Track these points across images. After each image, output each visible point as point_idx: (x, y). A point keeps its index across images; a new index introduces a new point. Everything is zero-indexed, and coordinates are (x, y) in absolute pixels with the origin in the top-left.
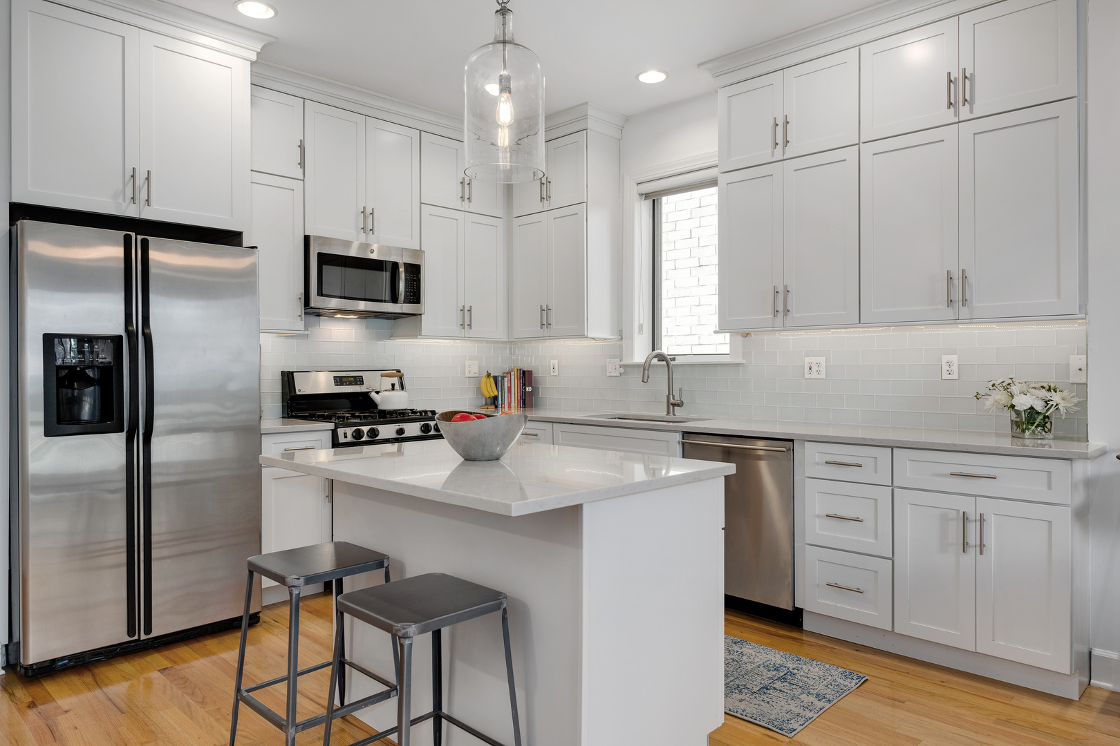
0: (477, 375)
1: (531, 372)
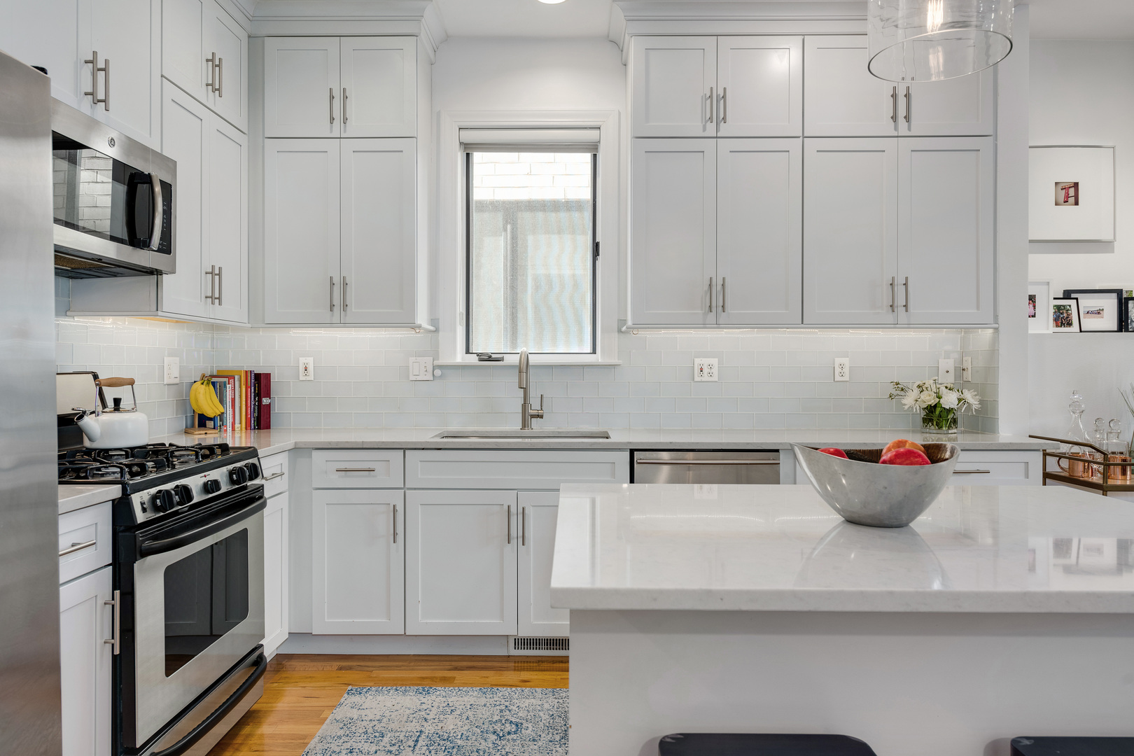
0: (177, 381)
1: (268, 376)
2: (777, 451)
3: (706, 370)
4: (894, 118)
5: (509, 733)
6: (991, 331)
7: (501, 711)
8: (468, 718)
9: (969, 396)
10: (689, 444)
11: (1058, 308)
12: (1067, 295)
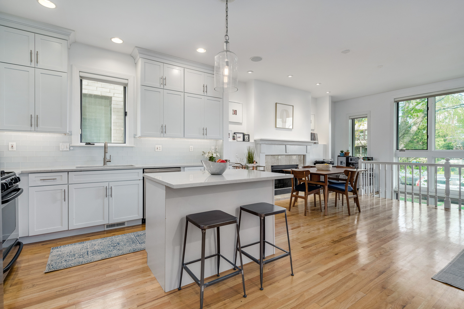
2: (180, 167)
3: (158, 148)
4: (204, 91)
5: (116, 245)
6: (222, 140)
7: (111, 242)
8: (101, 245)
9: (218, 154)
10: (159, 166)
11: (233, 136)
12: (235, 133)
